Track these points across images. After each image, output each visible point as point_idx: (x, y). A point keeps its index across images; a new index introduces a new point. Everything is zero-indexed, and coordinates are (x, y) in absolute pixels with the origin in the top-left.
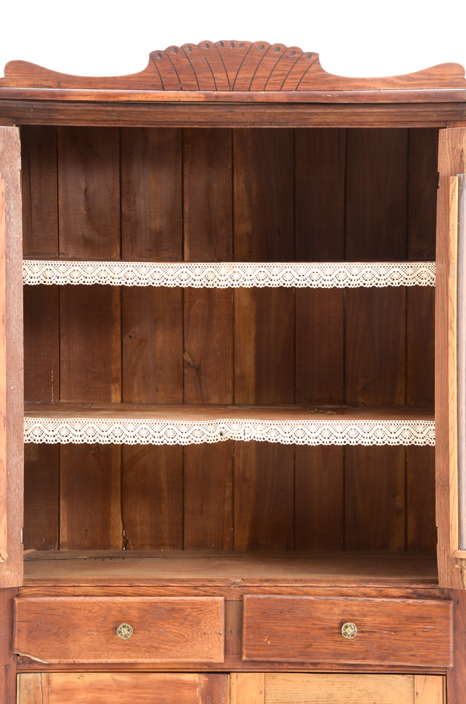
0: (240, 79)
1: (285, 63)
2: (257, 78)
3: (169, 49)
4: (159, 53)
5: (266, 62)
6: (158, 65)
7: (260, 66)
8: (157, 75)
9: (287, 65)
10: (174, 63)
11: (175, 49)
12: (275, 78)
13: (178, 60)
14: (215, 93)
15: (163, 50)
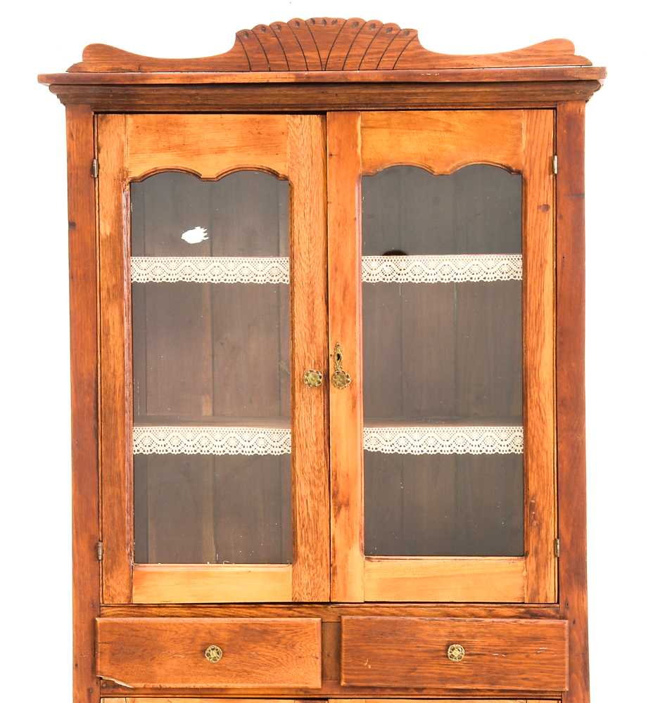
0: (333, 57)
1: (381, 41)
2: (351, 56)
3: (257, 28)
4: (246, 32)
5: (360, 40)
6: (245, 45)
7: (354, 44)
8: (244, 55)
9: (383, 43)
10: (262, 42)
11: (263, 28)
12: (371, 57)
13: (266, 39)
14: (306, 73)
15: (250, 28)
